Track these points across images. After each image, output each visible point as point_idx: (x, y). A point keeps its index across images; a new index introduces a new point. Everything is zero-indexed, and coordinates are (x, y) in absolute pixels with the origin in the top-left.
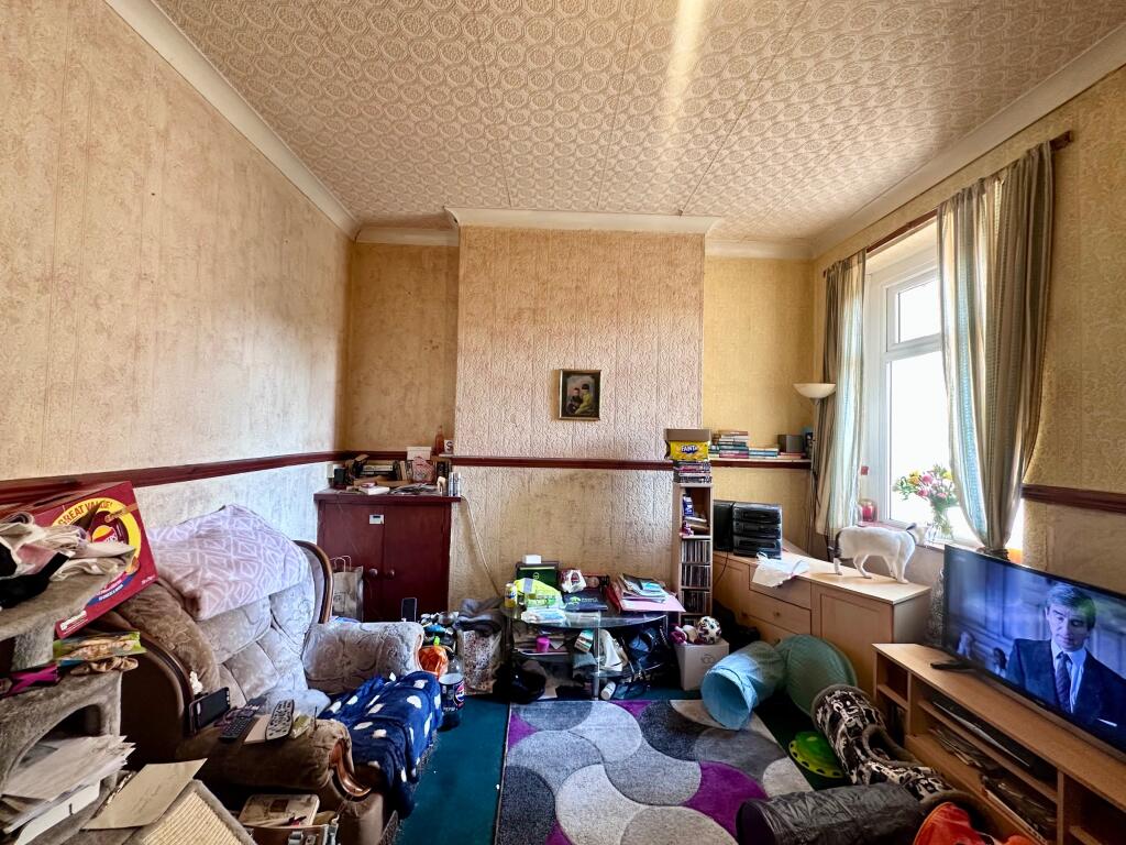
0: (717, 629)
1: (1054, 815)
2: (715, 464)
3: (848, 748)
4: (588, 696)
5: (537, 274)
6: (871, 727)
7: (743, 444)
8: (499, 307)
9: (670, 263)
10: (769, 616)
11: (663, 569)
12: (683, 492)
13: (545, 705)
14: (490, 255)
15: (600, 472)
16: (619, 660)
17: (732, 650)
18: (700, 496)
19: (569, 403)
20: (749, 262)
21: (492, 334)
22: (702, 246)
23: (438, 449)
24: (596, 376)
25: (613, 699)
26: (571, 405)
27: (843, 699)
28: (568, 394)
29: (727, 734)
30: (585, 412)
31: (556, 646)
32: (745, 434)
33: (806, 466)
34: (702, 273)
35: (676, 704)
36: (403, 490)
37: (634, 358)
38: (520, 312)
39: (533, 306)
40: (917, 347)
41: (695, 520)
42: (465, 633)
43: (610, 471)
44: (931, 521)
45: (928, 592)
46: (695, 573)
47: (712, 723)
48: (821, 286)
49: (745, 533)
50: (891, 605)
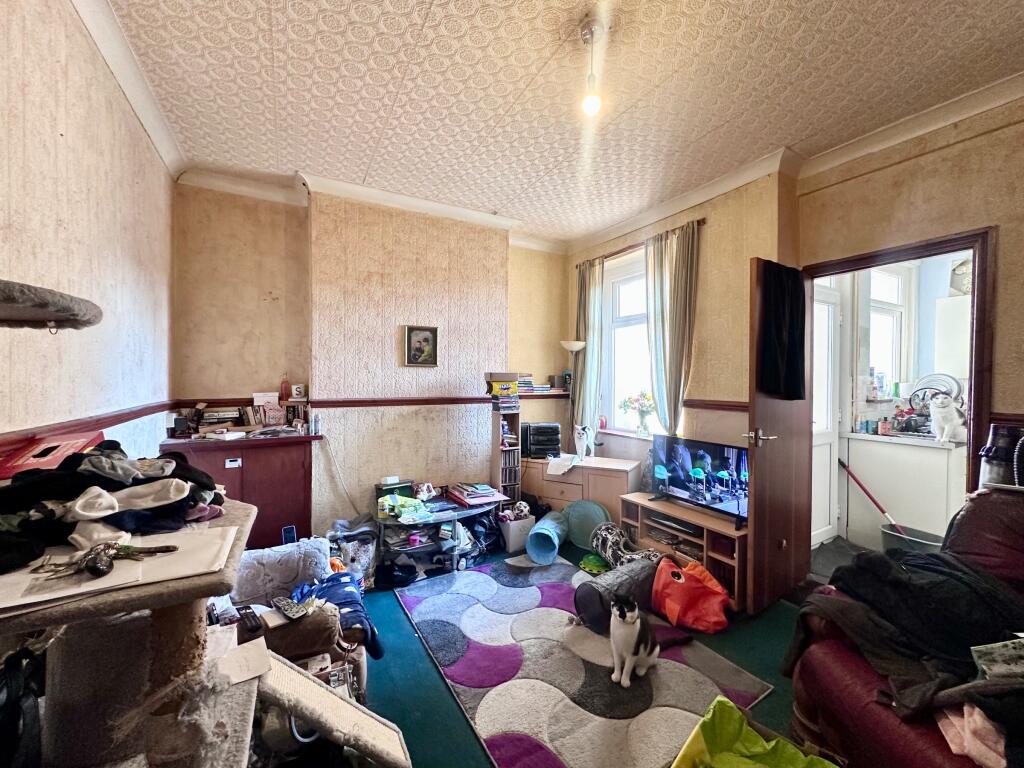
0: (528, 508)
1: (702, 551)
2: (521, 397)
3: (614, 554)
4: (450, 571)
5: (383, 245)
6: (623, 540)
7: (530, 383)
8: (350, 270)
9: (486, 249)
10: (556, 495)
11: (485, 475)
12: (502, 418)
13: (421, 584)
14: (341, 221)
15: (438, 407)
16: (468, 541)
17: (537, 520)
18: (512, 419)
19: (413, 352)
20: (530, 253)
21: (344, 293)
22: (507, 238)
23: (285, 395)
24: (434, 331)
25: (467, 568)
26: (415, 355)
27: (607, 529)
28: (413, 345)
29: (545, 568)
30: (426, 360)
31: (424, 540)
32: (531, 375)
33: (566, 397)
34: (507, 259)
35: (508, 561)
36: (262, 434)
37: (462, 319)
38: (370, 274)
39: (381, 271)
40: (628, 321)
41: (510, 438)
42: (350, 544)
43: (446, 406)
44: (639, 424)
45: (640, 464)
46: (510, 473)
47: (535, 565)
48: (574, 275)
49: (538, 443)
50: (626, 472)
